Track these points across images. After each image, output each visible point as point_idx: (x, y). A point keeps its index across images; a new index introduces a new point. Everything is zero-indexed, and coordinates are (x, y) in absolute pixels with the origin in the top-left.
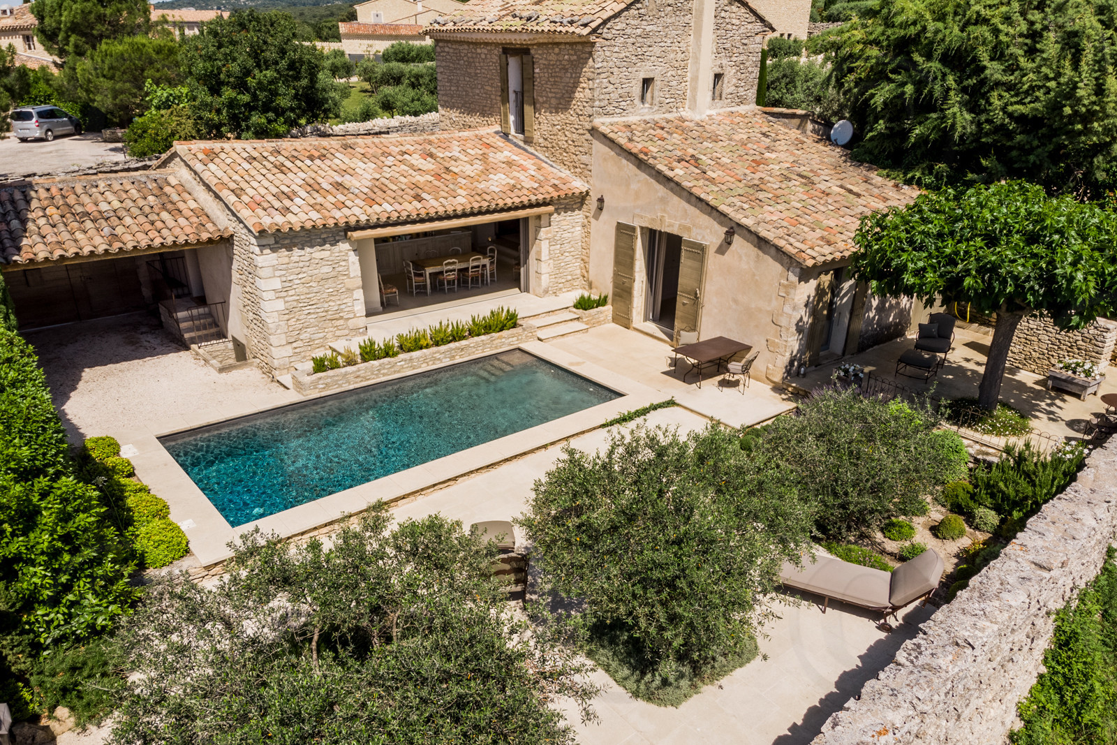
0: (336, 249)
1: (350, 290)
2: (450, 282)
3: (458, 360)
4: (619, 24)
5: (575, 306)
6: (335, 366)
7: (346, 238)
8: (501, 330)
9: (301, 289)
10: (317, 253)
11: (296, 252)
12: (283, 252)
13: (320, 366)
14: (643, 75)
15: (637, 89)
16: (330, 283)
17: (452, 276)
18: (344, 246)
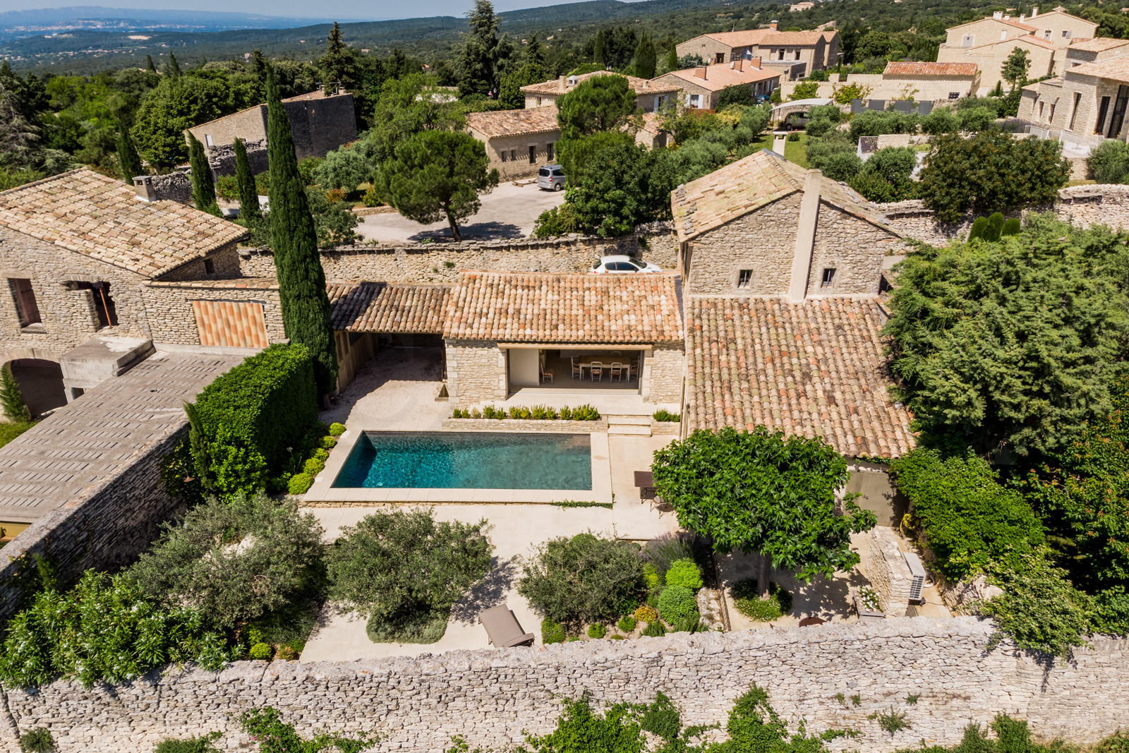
0: (491, 350)
1: (497, 374)
2: (597, 376)
3: (542, 431)
4: (717, 235)
5: (655, 417)
6: (468, 416)
7: (496, 346)
8: (581, 419)
9: (468, 369)
10: (480, 351)
11: (468, 349)
12: (460, 348)
13: (458, 415)
14: (740, 267)
15: (734, 277)
16: (486, 368)
17: (597, 372)
18: (496, 350)
